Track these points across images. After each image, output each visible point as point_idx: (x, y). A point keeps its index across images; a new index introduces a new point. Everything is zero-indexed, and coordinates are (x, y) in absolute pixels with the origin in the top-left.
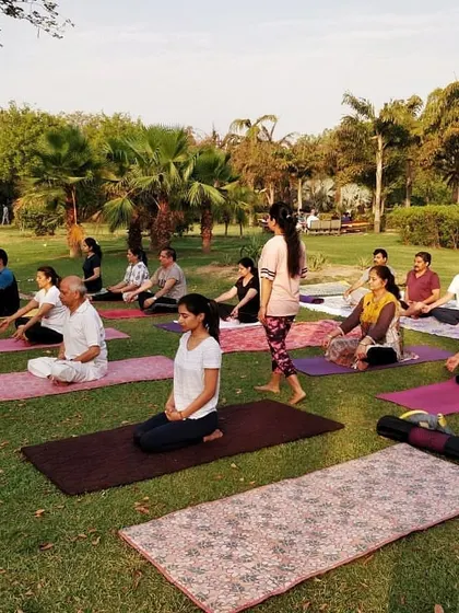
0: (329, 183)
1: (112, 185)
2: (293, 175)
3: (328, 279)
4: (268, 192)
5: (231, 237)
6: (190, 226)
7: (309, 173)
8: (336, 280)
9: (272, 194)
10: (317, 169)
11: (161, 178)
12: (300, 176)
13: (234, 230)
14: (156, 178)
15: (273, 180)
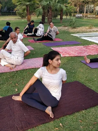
0: (92, 6)
1: (38, 5)
2: (84, 3)
3: (94, 31)
4: (77, 7)
5: (68, 19)
6: (58, 16)
7: (88, 3)
8: (96, 32)
9: (78, 8)
10: (90, 2)
11: (50, 3)
12: (85, 3)
13: (68, 17)
14: (48, 2)
15: (79, 5)
